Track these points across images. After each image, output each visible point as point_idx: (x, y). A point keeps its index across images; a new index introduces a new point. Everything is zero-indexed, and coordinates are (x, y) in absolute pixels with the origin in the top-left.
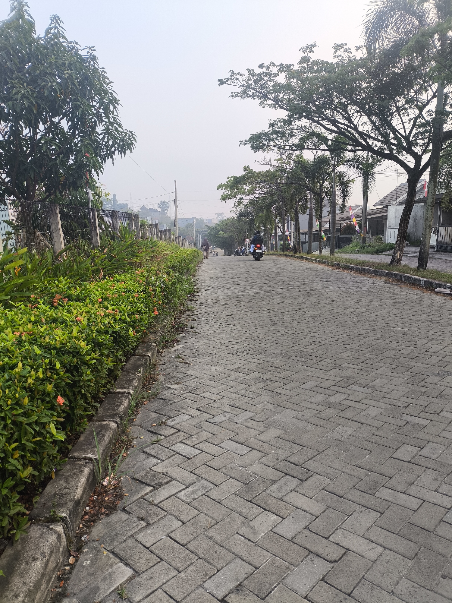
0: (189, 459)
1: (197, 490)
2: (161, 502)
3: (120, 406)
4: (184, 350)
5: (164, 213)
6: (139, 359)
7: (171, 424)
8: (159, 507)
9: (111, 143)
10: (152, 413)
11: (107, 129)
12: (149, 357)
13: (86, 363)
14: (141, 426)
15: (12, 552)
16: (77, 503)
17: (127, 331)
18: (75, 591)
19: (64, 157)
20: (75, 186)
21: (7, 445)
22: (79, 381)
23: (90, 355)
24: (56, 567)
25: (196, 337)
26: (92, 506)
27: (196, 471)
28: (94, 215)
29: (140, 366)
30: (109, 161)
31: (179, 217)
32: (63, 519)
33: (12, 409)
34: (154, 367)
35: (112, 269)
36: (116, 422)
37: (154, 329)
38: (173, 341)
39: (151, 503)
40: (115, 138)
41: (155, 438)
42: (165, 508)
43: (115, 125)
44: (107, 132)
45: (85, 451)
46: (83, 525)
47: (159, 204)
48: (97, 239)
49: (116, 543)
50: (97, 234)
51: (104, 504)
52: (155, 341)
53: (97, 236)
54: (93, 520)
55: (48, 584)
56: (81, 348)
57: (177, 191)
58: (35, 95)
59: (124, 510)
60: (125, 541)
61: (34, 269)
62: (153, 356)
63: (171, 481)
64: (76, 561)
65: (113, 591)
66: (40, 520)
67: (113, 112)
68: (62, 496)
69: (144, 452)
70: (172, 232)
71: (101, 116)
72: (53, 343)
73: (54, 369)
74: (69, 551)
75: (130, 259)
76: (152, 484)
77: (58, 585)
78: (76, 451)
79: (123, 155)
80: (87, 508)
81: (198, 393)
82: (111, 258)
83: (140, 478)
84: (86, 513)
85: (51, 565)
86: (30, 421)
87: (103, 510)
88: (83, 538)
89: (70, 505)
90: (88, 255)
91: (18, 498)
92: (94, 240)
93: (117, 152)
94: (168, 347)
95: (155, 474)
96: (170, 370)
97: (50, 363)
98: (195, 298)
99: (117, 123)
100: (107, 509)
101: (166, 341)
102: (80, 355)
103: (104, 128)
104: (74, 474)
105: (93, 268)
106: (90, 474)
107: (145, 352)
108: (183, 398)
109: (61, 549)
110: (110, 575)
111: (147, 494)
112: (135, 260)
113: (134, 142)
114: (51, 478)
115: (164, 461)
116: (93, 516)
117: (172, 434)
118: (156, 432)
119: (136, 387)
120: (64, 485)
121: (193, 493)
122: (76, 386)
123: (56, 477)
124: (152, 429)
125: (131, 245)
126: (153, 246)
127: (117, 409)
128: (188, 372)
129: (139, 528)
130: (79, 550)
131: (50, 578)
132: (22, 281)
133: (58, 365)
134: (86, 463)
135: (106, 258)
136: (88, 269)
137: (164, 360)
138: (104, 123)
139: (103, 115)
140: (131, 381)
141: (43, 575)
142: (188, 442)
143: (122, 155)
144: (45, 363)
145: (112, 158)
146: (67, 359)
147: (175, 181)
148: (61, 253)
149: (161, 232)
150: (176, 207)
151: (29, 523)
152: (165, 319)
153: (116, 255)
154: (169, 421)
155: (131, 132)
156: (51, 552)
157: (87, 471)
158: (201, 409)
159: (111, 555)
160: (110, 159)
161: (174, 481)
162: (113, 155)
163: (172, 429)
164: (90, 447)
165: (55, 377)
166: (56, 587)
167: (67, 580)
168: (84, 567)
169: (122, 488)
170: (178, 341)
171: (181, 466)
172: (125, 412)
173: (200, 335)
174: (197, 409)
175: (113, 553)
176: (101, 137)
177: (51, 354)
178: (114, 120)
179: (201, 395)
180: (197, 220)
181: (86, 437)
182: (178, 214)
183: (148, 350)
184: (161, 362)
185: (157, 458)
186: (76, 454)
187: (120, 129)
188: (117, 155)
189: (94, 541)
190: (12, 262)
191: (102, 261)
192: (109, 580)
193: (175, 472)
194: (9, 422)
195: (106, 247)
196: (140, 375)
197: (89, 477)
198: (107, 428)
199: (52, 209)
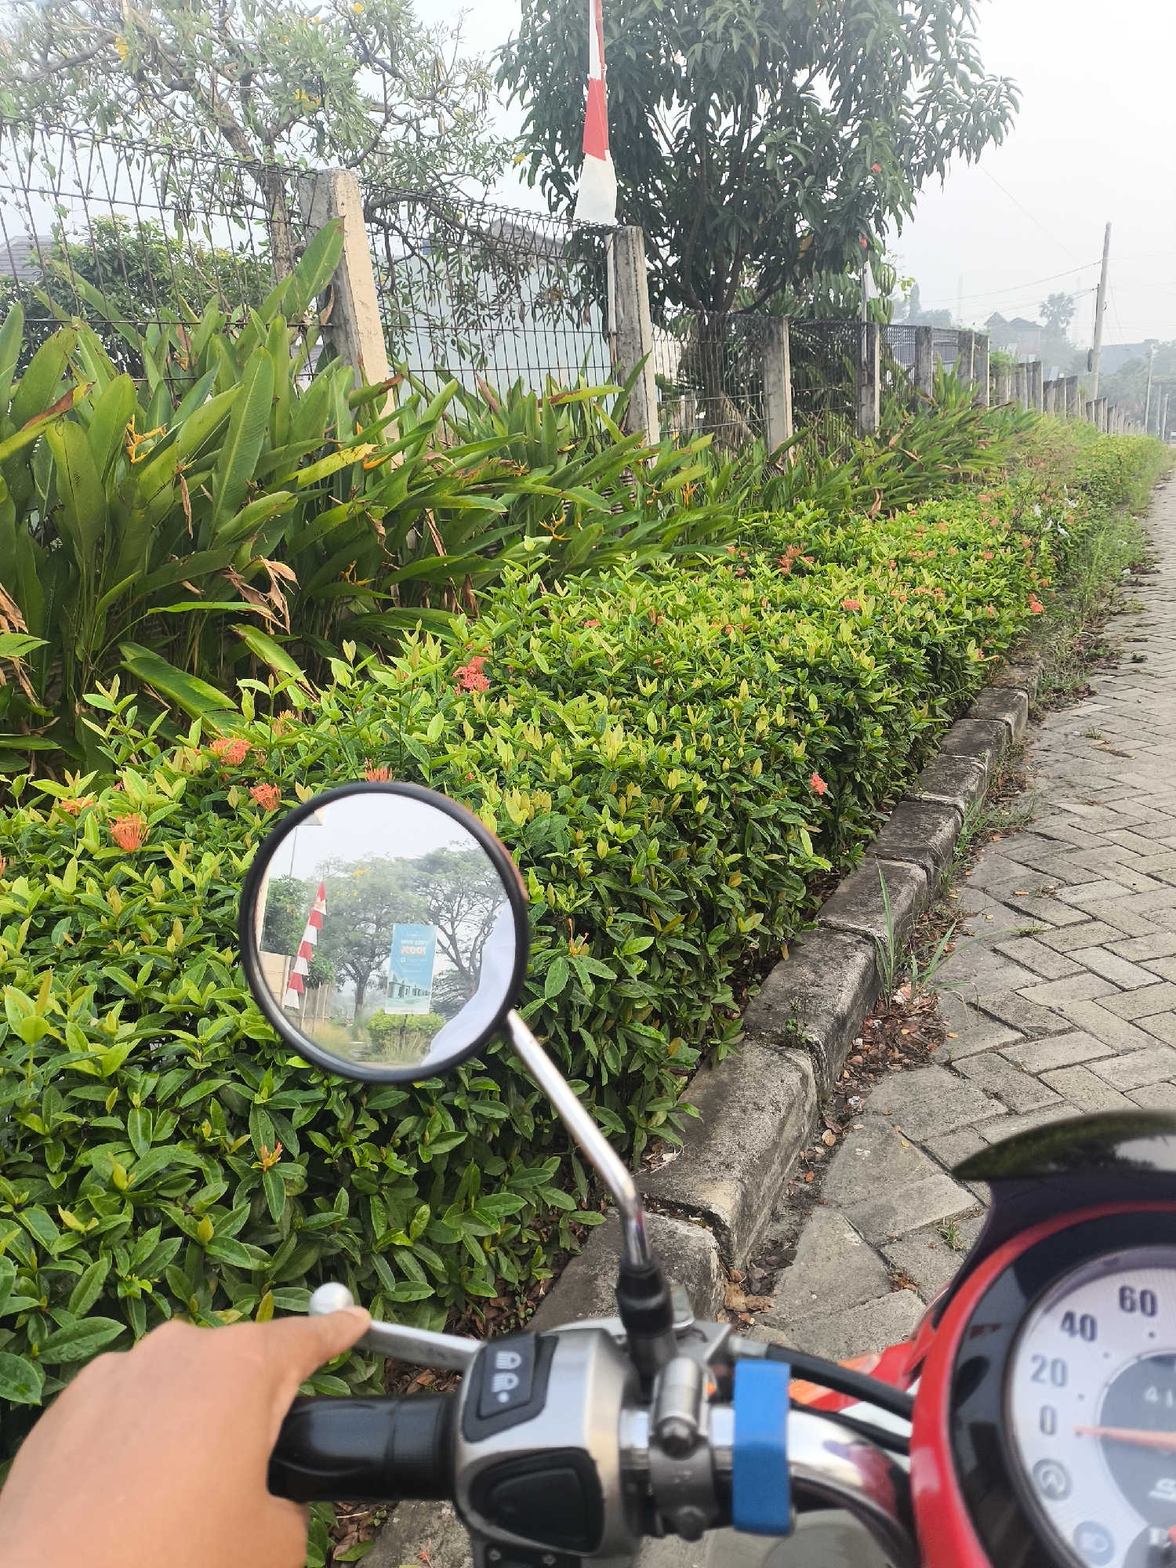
0: (1124, 990)
1: (1149, 1067)
2: (1046, 1071)
3: (933, 833)
4: (1108, 718)
5: (1054, 331)
6: (980, 727)
7: (1073, 900)
8: (1041, 1081)
9: (941, 126)
10: (1014, 865)
11: (936, 84)
12: (1007, 724)
13: (868, 710)
14: (984, 890)
15: (712, 1082)
16: (841, 1022)
17: (962, 647)
18: (839, 1199)
19: (815, 182)
20: (837, 261)
21: (721, 853)
22: (856, 750)
23: (879, 691)
24: (797, 1139)
25: (1149, 687)
26: (869, 1038)
27: (1147, 1023)
28: (871, 344)
29: (982, 745)
30: (931, 181)
31: (1105, 341)
32: (811, 1047)
33: (731, 780)
34: (1017, 753)
35: (904, 493)
36: (924, 867)
37: (1022, 654)
38: (1077, 691)
39: (1018, 1067)
40: (958, 109)
41: (1025, 924)
42: (1057, 1086)
43: (962, 67)
44: (936, 92)
45: (853, 916)
46: (851, 1074)
47: (1044, 306)
48: (872, 408)
49: (930, 1132)
50: (873, 395)
51: (900, 1042)
52: (1024, 685)
53: (873, 402)
54: (874, 1069)
55: (784, 1163)
56: (863, 669)
57: (1110, 256)
58: (757, 14)
59: (948, 1065)
60: (953, 1132)
61: (724, 491)
62: (1018, 723)
63: (1070, 1030)
64: (839, 1142)
65: (927, 1226)
66: (761, 1037)
67: (959, 27)
68: (805, 998)
69: (995, 951)
70: (1079, 387)
71: (924, 47)
72: (799, 652)
73: (806, 712)
74: (822, 1118)
75: (955, 464)
76: (1022, 1026)
77: (802, 1176)
78: (833, 912)
79: (974, 156)
80: (860, 1041)
81: (1153, 834)
82: (906, 461)
83: (989, 1008)
84: (856, 1051)
85: (790, 1132)
86: (763, 815)
87: (897, 1055)
88: (851, 1101)
89: (827, 1022)
90: (846, 454)
91: (729, 973)
92: (864, 411)
93: (956, 150)
94: (1059, 707)
95: (1027, 1008)
96: (1068, 767)
97: (796, 696)
98: (1146, 580)
99: (966, 62)
100: (907, 1053)
101: (1055, 691)
102: (859, 687)
103: (927, 82)
104: (832, 959)
105: (855, 491)
106: (867, 967)
107: (997, 710)
108: (1105, 842)
109: (807, 1108)
110: (919, 1191)
111: (1006, 1045)
112: (970, 467)
113: (1011, 112)
114: (780, 958)
115: (1051, 980)
116: (874, 1059)
117: (1075, 924)
118: (1029, 910)
119: (973, 796)
120: (811, 976)
121: (1135, 1070)
122: (845, 760)
123: (790, 958)
124: (1018, 903)
125: (961, 425)
126: (1020, 430)
127: (928, 839)
128: (1119, 777)
129: (988, 1113)
130: (844, 1120)
131: (788, 1158)
132: (699, 516)
133: (813, 704)
134: (859, 942)
135: (891, 462)
136: (843, 493)
137: (1049, 738)
138: (931, 66)
139: (930, 41)
140: (960, 777)
141: (776, 1144)
142: (1120, 948)
143: (969, 159)
144: (787, 696)
145: (941, 170)
146: (832, 692)
147: (1108, 227)
148: (784, 448)
149: (1047, 385)
150: (1099, 307)
151: (742, 1036)
152: (1056, 629)
153: (919, 453)
154: (1066, 889)
155: (1005, 81)
156: (791, 1106)
157: (860, 959)
158: (1160, 875)
159: (921, 1154)
160: (936, 174)
161: (1082, 1033)
162: (945, 161)
163: (1075, 912)
164: (864, 910)
165: (808, 728)
166: (798, 1179)
167: (820, 1173)
168: (856, 1158)
169: (940, 1019)
170: (1092, 694)
171: (1100, 1001)
172: (948, 850)
173: (1161, 682)
174: (1148, 875)
175: (924, 1149)
176: (918, 109)
177: (795, 675)
178: (959, 52)
179: (1162, 841)
180: (1162, 348)
181: (852, 886)
182: (1104, 332)
183: (1006, 708)
184: (1037, 745)
185: (1033, 971)
186: (833, 919)
187: (974, 78)
188: (956, 161)
189: (875, 1113)
190: (677, 471)
191: (881, 470)
192: (917, 1202)
193: (1083, 1012)
194: (726, 805)
195: (893, 431)
196: (985, 767)
197: (865, 973)
198: (903, 877)
199: (771, 332)
